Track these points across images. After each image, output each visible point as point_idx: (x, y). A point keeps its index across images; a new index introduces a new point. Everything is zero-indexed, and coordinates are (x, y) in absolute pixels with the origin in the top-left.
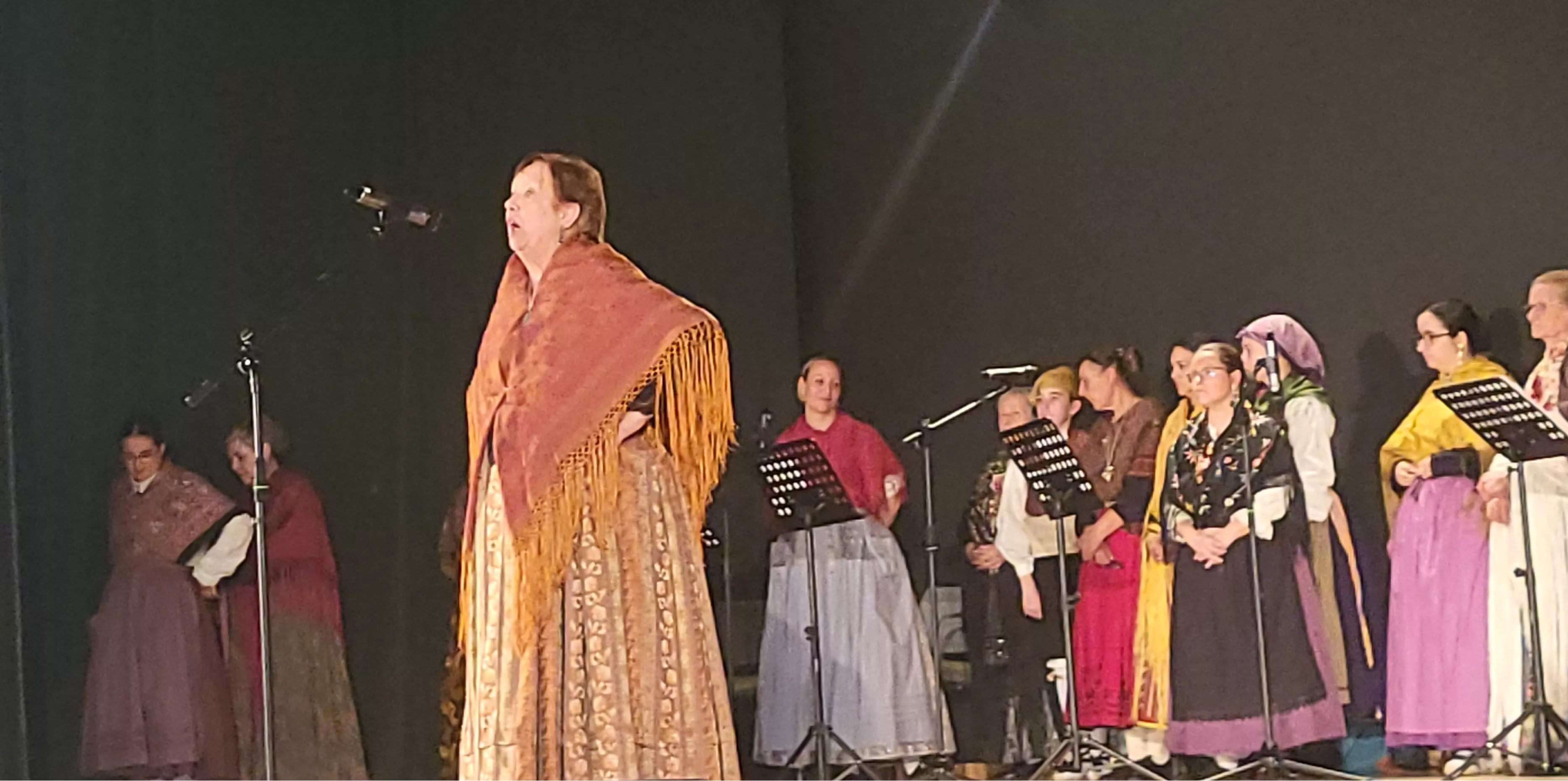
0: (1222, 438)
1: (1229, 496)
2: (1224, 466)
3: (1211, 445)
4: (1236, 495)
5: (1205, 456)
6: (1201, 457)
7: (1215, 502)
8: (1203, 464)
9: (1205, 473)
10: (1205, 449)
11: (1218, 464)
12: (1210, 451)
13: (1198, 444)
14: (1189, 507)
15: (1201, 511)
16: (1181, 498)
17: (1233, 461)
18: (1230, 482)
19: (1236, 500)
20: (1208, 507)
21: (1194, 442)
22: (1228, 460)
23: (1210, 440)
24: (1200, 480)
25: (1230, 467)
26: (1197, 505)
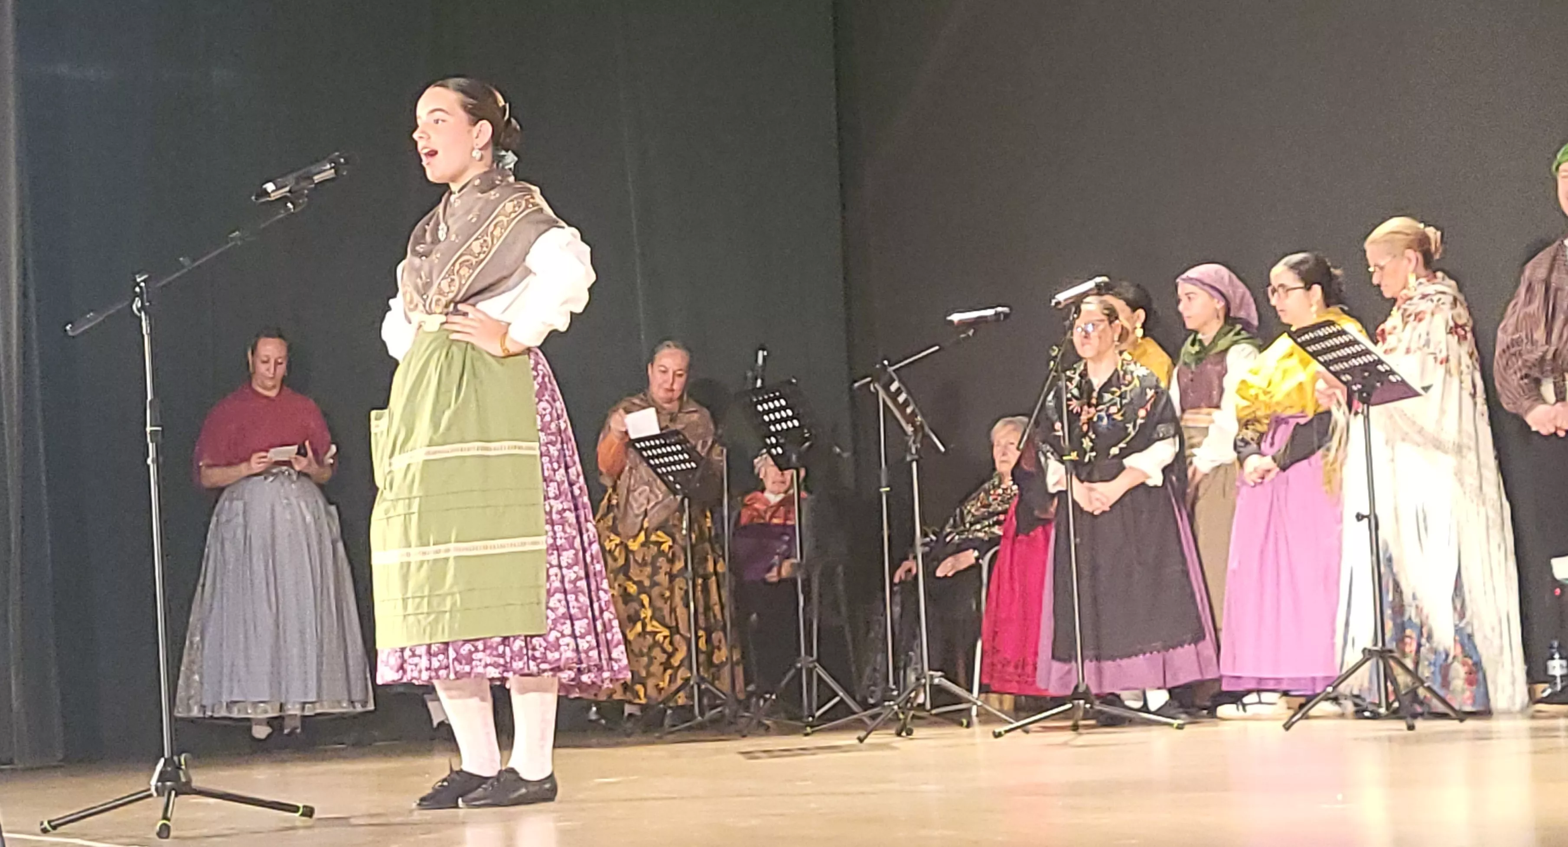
0: (1105, 387)
1: (1115, 445)
2: (1109, 416)
3: (1095, 394)
4: (1122, 445)
5: (1090, 405)
6: (1086, 408)
7: (1102, 450)
8: (1089, 413)
9: (1090, 422)
10: (1089, 398)
11: (1103, 414)
12: (1094, 401)
13: (1081, 394)
14: (1073, 455)
15: (1087, 460)
17: (1119, 411)
18: (1117, 431)
19: (1121, 449)
20: (1094, 454)
21: (1076, 392)
22: (1113, 410)
23: (1093, 390)
24: (1085, 428)
25: (1115, 416)
26: (1082, 453)
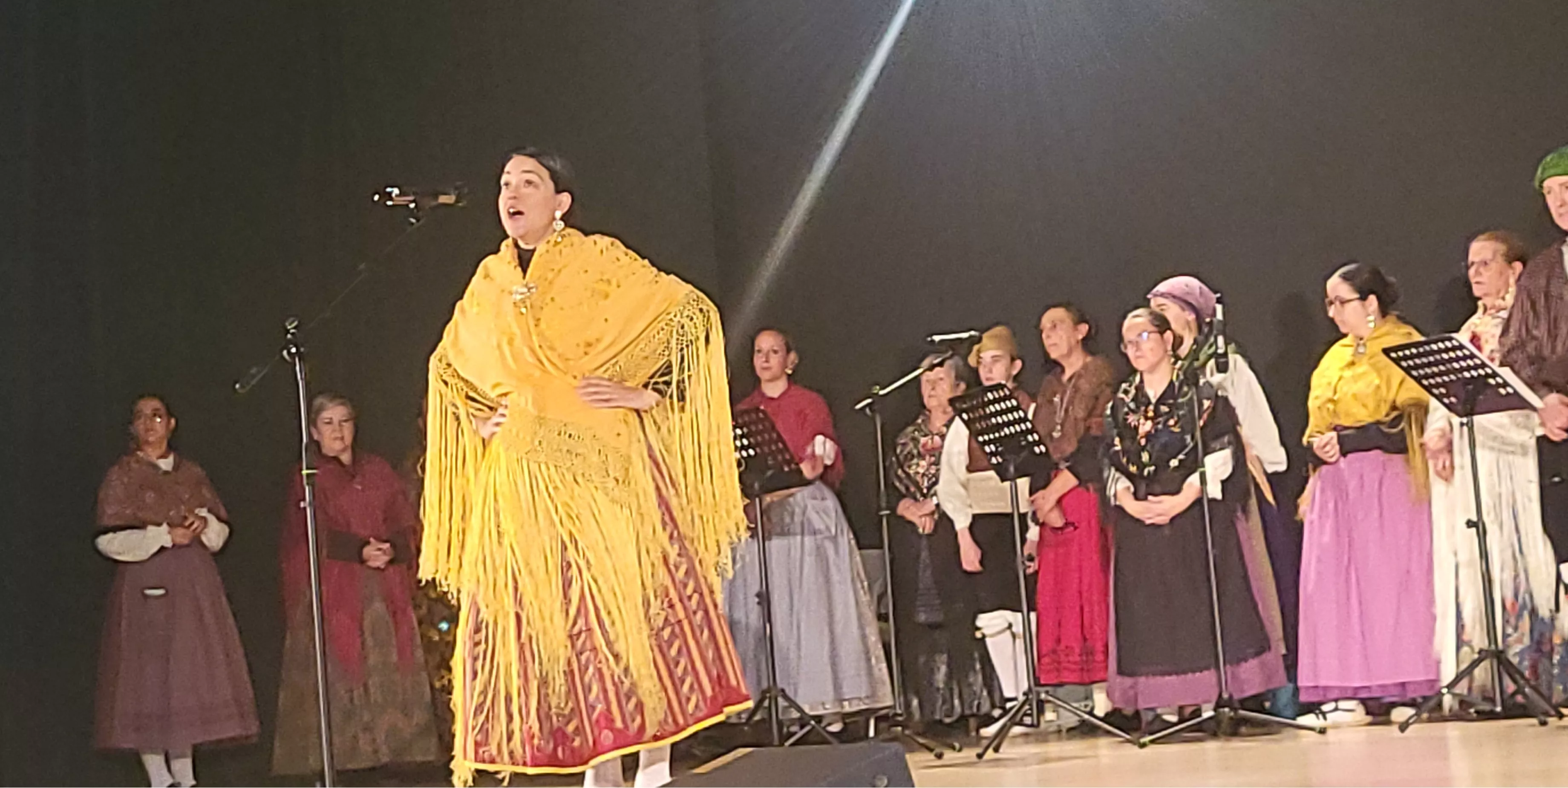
0: (1161, 400)
1: (1175, 457)
2: (1167, 428)
3: (1151, 407)
4: (1181, 457)
5: (1147, 418)
6: (1142, 421)
7: (1161, 464)
8: (1146, 427)
9: (1148, 436)
10: (1146, 411)
11: (1161, 427)
12: (1151, 414)
13: (1138, 407)
14: (1133, 469)
15: (1146, 473)
16: (1124, 460)
17: (1176, 423)
18: (1175, 444)
19: (1180, 461)
20: (1152, 468)
21: (1132, 406)
22: (1172, 422)
23: (1149, 403)
24: (1143, 442)
25: (1173, 429)
26: (1141, 466)
